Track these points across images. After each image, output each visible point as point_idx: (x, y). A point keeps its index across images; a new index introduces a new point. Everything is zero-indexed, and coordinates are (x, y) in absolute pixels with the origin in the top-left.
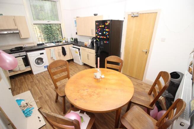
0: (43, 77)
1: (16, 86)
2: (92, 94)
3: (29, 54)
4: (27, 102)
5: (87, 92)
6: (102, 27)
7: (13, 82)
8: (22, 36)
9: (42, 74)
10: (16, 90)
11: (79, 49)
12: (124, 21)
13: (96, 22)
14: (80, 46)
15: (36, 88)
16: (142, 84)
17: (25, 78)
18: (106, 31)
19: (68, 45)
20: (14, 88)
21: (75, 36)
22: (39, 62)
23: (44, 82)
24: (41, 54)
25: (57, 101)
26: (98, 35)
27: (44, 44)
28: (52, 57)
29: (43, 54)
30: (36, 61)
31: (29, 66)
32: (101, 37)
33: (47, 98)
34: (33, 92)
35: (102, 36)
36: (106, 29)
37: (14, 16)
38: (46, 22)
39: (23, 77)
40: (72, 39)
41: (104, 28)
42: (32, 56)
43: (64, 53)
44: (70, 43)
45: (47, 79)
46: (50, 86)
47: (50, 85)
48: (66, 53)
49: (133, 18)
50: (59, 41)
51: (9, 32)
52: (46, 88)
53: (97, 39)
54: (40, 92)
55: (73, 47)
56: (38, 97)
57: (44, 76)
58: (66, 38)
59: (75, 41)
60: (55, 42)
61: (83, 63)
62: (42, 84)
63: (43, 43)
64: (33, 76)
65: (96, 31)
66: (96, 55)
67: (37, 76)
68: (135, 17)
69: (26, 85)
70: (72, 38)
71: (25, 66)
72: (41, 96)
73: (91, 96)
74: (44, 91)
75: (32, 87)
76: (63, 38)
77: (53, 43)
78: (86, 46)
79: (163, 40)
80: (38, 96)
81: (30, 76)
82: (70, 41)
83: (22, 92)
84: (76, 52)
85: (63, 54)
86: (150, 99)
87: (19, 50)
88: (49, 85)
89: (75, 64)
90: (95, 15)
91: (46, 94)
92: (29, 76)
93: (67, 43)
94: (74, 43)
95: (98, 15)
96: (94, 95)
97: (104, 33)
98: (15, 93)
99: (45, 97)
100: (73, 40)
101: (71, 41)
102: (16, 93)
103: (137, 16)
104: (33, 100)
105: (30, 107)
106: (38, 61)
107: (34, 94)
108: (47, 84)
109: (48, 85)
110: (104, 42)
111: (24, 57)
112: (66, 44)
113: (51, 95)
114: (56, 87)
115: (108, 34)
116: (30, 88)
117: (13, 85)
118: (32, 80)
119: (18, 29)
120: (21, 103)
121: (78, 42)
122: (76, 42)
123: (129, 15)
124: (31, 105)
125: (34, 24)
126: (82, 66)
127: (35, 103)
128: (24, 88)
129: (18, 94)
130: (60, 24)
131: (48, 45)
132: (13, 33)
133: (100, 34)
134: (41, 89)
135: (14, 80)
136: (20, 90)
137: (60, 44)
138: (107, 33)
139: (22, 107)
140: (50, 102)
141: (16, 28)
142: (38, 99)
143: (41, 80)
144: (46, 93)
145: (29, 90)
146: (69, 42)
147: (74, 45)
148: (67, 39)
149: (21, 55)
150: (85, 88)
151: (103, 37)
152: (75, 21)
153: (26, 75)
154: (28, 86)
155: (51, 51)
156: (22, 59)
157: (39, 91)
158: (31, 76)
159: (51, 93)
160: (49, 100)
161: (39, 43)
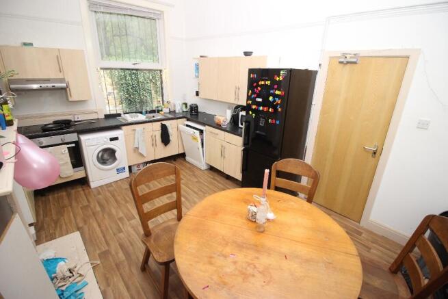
0: (113, 196)
1: (46, 216)
2: (250, 270)
3: (84, 138)
4: (71, 266)
5: (235, 263)
6: (265, 85)
7: (40, 204)
8: (72, 94)
9: (111, 189)
10: (46, 226)
11: (201, 132)
12: (319, 73)
13: (251, 71)
14: (204, 124)
15: (95, 225)
16: (360, 234)
17: (69, 196)
18: (275, 96)
19: (175, 120)
20: (42, 223)
21: (192, 100)
22: (106, 156)
23: (114, 211)
24: (112, 139)
25: (144, 267)
26: (253, 104)
27: (119, 115)
28: (138, 148)
29: (116, 139)
30: (100, 155)
31: (82, 168)
32: (261, 108)
33: (121, 255)
34: (87, 236)
35: (264, 106)
36: (276, 90)
37: (59, 50)
38: (128, 64)
39: (64, 193)
40: (184, 106)
41: (271, 87)
42: (92, 144)
43: (165, 138)
44: (181, 116)
45: (123, 202)
46: (128, 223)
47: (129, 220)
48: (171, 138)
49: (342, 65)
50: (154, 109)
51: (44, 86)
52: (119, 226)
53: (250, 113)
54: (104, 237)
55: (187, 126)
56: (98, 252)
57: (115, 192)
58: (172, 102)
59: (191, 111)
60: (146, 112)
61: (207, 164)
62: (110, 215)
63: (119, 112)
64: (89, 192)
65: (248, 92)
66: (243, 150)
67: (99, 193)
68: (349, 65)
69: (71, 215)
70: (186, 104)
71: (74, 168)
72: (107, 248)
73: (245, 276)
74: (115, 235)
75: (85, 222)
76: (165, 103)
77: (141, 113)
78: (218, 127)
79: (423, 126)
80: (100, 249)
81: (82, 192)
82: (181, 111)
83: (61, 235)
84: (195, 139)
85: (162, 141)
86: (397, 287)
87: (62, 129)
88: (126, 220)
89: (188, 165)
90: (247, 54)
91: (117, 244)
92: (79, 191)
93: (174, 116)
94: (189, 116)
95: (253, 55)
96: (253, 276)
97: (271, 98)
98: (44, 236)
99: (117, 253)
100: (186, 107)
101: (183, 111)
102: (46, 237)
103: (355, 63)
104: (87, 258)
105: (79, 279)
106: (102, 156)
107: (88, 242)
108: (121, 215)
109: (124, 217)
110: (267, 121)
111: (74, 145)
112: (171, 116)
113: (131, 248)
114: (148, 234)
115: (279, 101)
116: (81, 225)
117: (41, 212)
118: (86, 203)
119: (64, 79)
120: (58, 269)
121: (199, 115)
122: (193, 113)
123: (331, 58)
124: (81, 275)
125: (101, 69)
126: (206, 172)
127: (92, 271)
128: (66, 225)
129: (52, 239)
130: (161, 71)
131: (130, 118)
132: (54, 89)
133: (259, 100)
134: (107, 229)
135: (43, 198)
136: (56, 227)
137: (158, 116)
138: (277, 99)
139: (59, 279)
140: (127, 268)
141: (60, 76)
142: (98, 257)
143: (107, 202)
144: (118, 241)
145: (79, 229)
146: (177, 111)
147: (188, 120)
148: (175, 106)
149: (65, 142)
150: (228, 250)
151: (266, 109)
152: (197, 65)
153: (73, 189)
154: (75, 218)
155: (136, 134)
156: (67, 151)
157: (101, 235)
158: (84, 190)
159: (130, 241)
160: (126, 263)
161: (108, 113)
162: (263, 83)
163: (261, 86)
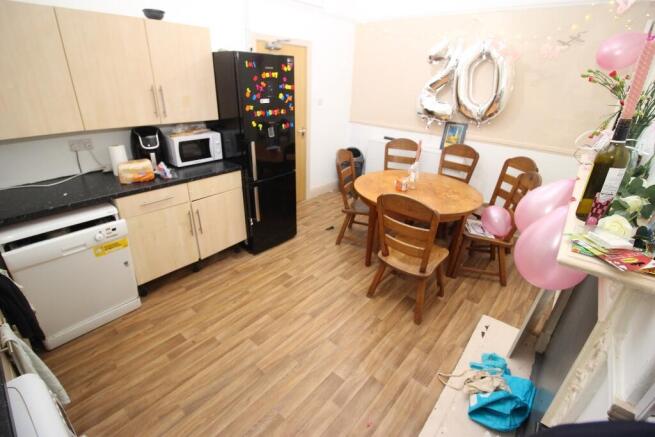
6: (271, 78)
13: (246, 57)
18: (285, 91)
32: (270, 112)
35: (273, 109)
36: (285, 83)
41: (279, 81)
46: (347, 381)
53: (255, 124)
56: (424, 389)
84: (114, 246)
88: (341, 388)
90: (152, 14)
97: (281, 96)
108: (328, 406)
109: (335, 395)
110: (279, 128)
115: (291, 98)
123: (258, 41)
133: (265, 101)
138: (288, 96)
144: (393, 372)
151: (276, 112)
162: (267, 75)
163: (266, 80)
